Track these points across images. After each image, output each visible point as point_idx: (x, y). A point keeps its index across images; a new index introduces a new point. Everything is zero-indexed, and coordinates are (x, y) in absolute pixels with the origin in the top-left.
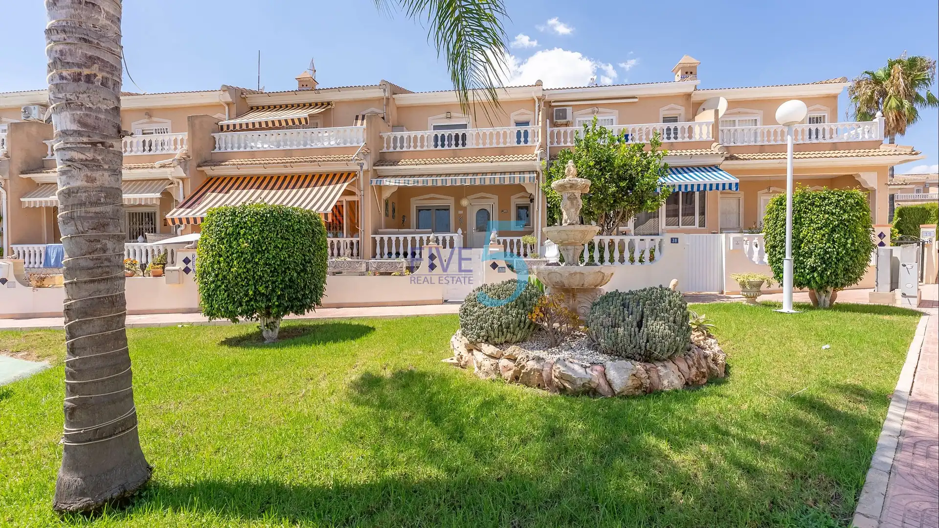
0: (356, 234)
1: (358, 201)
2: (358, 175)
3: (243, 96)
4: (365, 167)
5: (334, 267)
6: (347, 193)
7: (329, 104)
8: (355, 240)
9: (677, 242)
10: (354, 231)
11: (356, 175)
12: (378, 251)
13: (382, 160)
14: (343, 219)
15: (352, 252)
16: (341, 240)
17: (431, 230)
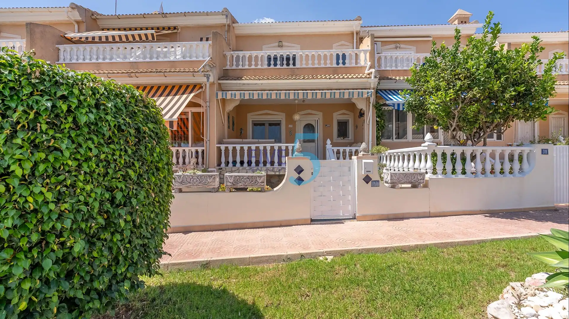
0: (202, 143)
1: (203, 113)
2: (204, 87)
3: (93, 17)
4: (211, 79)
5: (181, 183)
6: (191, 104)
7: (175, 28)
8: (200, 149)
9: (547, 154)
10: (198, 139)
11: (202, 87)
12: (223, 159)
13: (225, 75)
14: (188, 131)
15: (197, 161)
16: (187, 149)
17: (274, 140)
